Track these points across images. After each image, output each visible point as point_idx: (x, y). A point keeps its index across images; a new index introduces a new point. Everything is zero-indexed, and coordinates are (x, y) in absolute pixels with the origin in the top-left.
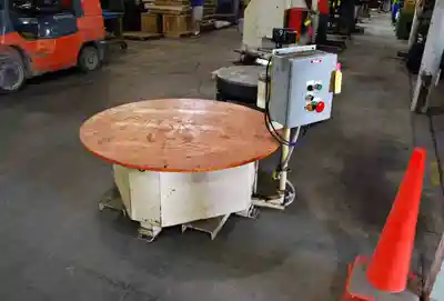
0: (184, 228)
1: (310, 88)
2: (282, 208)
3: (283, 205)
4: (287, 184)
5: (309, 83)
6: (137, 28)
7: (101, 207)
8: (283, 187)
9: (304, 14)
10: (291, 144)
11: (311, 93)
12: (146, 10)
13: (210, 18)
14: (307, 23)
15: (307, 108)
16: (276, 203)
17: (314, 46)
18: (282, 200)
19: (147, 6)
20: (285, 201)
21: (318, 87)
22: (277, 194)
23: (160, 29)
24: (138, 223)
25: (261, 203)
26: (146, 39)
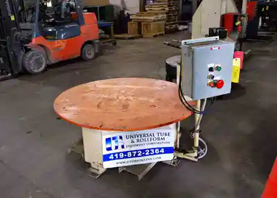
0: (120, 171)
1: (211, 69)
2: (196, 160)
3: (196, 157)
4: (199, 141)
5: (210, 66)
6: (126, 31)
7: (69, 150)
8: (197, 144)
9: (235, 17)
10: (201, 113)
11: (212, 73)
12: (131, 20)
13: (174, 24)
14: (238, 23)
15: (210, 85)
16: (192, 156)
17: (218, 37)
18: (196, 154)
19: (131, 17)
20: (198, 155)
21: (218, 69)
22: (193, 149)
23: (140, 32)
24: (90, 164)
25: (181, 155)
26: (130, 38)
